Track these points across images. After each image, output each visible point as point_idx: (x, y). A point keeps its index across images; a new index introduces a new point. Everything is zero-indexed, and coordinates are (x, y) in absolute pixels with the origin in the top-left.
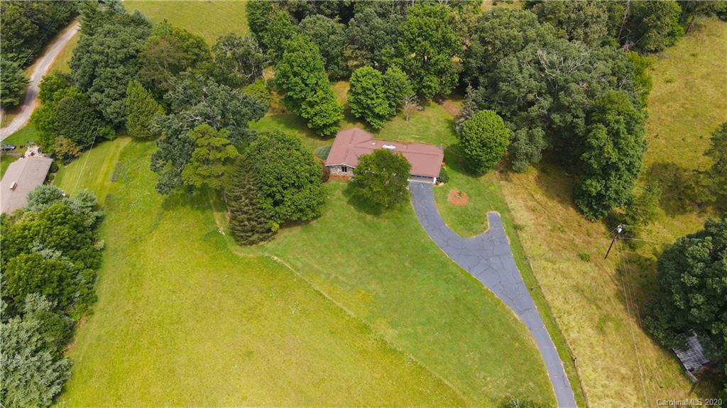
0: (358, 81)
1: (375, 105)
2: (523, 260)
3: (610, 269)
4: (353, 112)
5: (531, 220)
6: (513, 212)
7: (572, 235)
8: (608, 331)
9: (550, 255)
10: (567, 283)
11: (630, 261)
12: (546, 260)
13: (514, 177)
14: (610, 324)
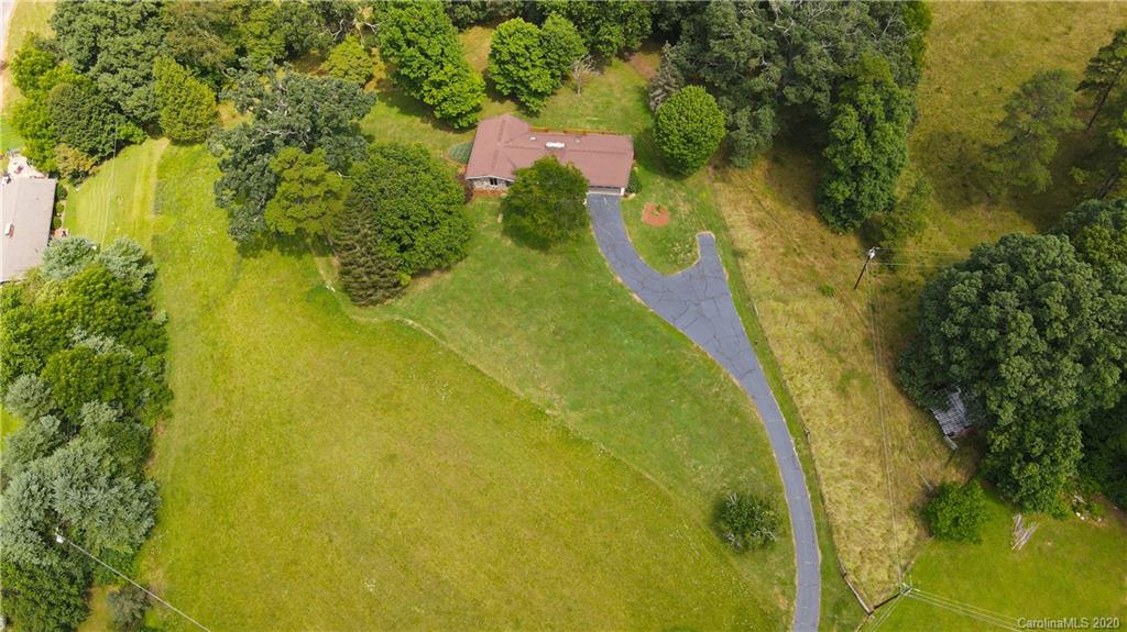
0: (503, 43)
1: (531, 78)
2: (745, 301)
3: (860, 306)
4: (498, 87)
5: (757, 241)
6: (732, 231)
7: (812, 259)
8: (851, 391)
9: (781, 291)
10: (802, 331)
11: (886, 291)
12: (777, 299)
13: (734, 175)
14: (855, 382)
